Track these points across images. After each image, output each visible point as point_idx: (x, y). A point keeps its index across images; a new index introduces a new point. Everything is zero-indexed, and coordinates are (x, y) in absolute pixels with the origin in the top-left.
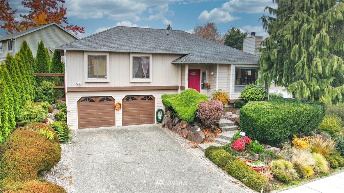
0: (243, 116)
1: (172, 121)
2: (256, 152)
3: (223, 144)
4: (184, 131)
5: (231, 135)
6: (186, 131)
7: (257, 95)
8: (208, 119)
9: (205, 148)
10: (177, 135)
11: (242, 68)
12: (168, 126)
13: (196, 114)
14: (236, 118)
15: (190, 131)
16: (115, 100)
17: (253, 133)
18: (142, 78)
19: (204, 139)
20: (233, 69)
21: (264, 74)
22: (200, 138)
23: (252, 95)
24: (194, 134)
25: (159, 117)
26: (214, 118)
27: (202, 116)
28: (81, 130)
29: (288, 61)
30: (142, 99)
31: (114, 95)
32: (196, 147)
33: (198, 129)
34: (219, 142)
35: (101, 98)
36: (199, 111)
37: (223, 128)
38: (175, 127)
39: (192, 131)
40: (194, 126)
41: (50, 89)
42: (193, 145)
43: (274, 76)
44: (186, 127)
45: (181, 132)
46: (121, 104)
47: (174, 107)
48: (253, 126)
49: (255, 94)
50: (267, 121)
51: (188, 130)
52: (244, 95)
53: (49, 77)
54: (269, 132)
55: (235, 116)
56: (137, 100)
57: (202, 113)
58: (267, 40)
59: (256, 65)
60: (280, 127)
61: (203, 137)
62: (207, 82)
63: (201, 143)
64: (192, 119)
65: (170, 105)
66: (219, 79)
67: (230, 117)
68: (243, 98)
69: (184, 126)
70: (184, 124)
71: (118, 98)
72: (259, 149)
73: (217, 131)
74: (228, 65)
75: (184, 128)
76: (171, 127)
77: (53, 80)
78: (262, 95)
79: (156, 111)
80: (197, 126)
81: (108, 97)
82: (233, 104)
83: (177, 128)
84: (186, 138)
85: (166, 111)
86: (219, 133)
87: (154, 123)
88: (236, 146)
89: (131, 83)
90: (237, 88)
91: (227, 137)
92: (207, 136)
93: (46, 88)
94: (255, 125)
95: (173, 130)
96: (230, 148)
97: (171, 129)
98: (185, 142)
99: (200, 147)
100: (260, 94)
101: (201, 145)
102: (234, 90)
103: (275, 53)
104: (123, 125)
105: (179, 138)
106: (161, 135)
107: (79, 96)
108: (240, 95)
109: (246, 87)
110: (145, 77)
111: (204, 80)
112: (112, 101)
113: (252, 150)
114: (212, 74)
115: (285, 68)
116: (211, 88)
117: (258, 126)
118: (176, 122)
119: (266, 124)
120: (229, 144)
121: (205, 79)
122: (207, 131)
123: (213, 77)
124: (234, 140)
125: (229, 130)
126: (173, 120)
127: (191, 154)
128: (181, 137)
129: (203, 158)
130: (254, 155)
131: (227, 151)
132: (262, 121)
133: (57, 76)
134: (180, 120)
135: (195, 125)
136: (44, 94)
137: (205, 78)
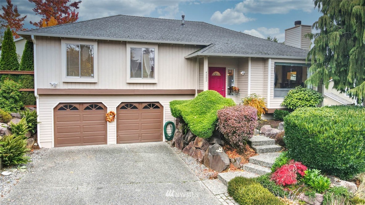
0: (291, 128)
1: (184, 138)
2: (317, 190)
3: (258, 174)
4: (199, 152)
5: (271, 159)
6: (202, 151)
7: (307, 101)
8: (234, 132)
9: (228, 180)
10: (190, 158)
11: (285, 65)
12: (179, 144)
13: (216, 126)
14: (277, 133)
15: (207, 151)
16: (107, 108)
17: (309, 156)
18: (144, 77)
19: (228, 166)
20: (271, 65)
21: (319, 69)
22: (222, 163)
23: (301, 102)
24: (213, 156)
25: (168, 133)
26: (243, 132)
27: (225, 128)
28: (57, 148)
29: (357, 49)
30: (145, 107)
31: (105, 101)
32: (216, 178)
33: (220, 149)
34: (251, 170)
35: (88, 105)
36: (219, 120)
37: (257, 148)
38: (187, 147)
39: (210, 151)
40: (213, 144)
41: (12, 91)
42: (211, 173)
43: (333, 72)
44: (203, 146)
45: (196, 154)
46: (115, 113)
47: (184, 116)
48: (310, 145)
49: (305, 100)
50: (336, 136)
51: (205, 151)
52: (288, 101)
53: (17, 75)
54: (340, 156)
55: (275, 131)
56: (137, 108)
57: (224, 124)
58: (322, 20)
59: (304, 60)
60: (358, 147)
61: (227, 162)
62: (235, 85)
63: (224, 170)
64: (210, 134)
65: (180, 114)
66: (252, 79)
67: (269, 133)
68: (287, 106)
69: (200, 144)
70: (199, 142)
71: (112, 104)
72: (323, 185)
73: (248, 152)
74: (264, 60)
75: (199, 148)
76: (183, 146)
77: (22, 80)
78: (316, 101)
79: (164, 124)
80: (217, 145)
81: (98, 104)
82: (271, 115)
83: (191, 148)
84: (202, 162)
85: (177, 125)
86: (251, 156)
87: (162, 140)
88: (281, 177)
89: (129, 85)
90: (278, 93)
91: (264, 162)
92: (233, 160)
93: (7, 89)
94: (313, 142)
95: (185, 150)
96: (270, 181)
97: (183, 150)
98: (199, 168)
99: (220, 177)
100: (313, 100)
101: (223, 175)
102: (273, 96)
103: (336, 37)
104: (117, 143)
105: (191, 163)
106: (166, 157)
107: (56, 101)
108: (282, 102)
109: (290, 91)
110: (149, 76)
111: (230, 82)
112: (103, 109)
113: (309, 185)
114: (241, 73)
115: (352, 59)
116: (240, 93)
117: (320, 144)
118: (188, 140)
119: (333, 140)
120: (268, 174)
121: (232, 81)
122: (233, 152)
123: (243, 77)
124: (276, 168)
125: (267, 152)
126: (185, 136)
127: (205, 189)
128: (194, 160)
129: (225, 198)
130: (313, 196)
131: (265, 186)
132: (326, 134)
133: (29, 74)
134: (194, 137)
135: (214, 142)
136: (5, 97)
137: (233, 79)
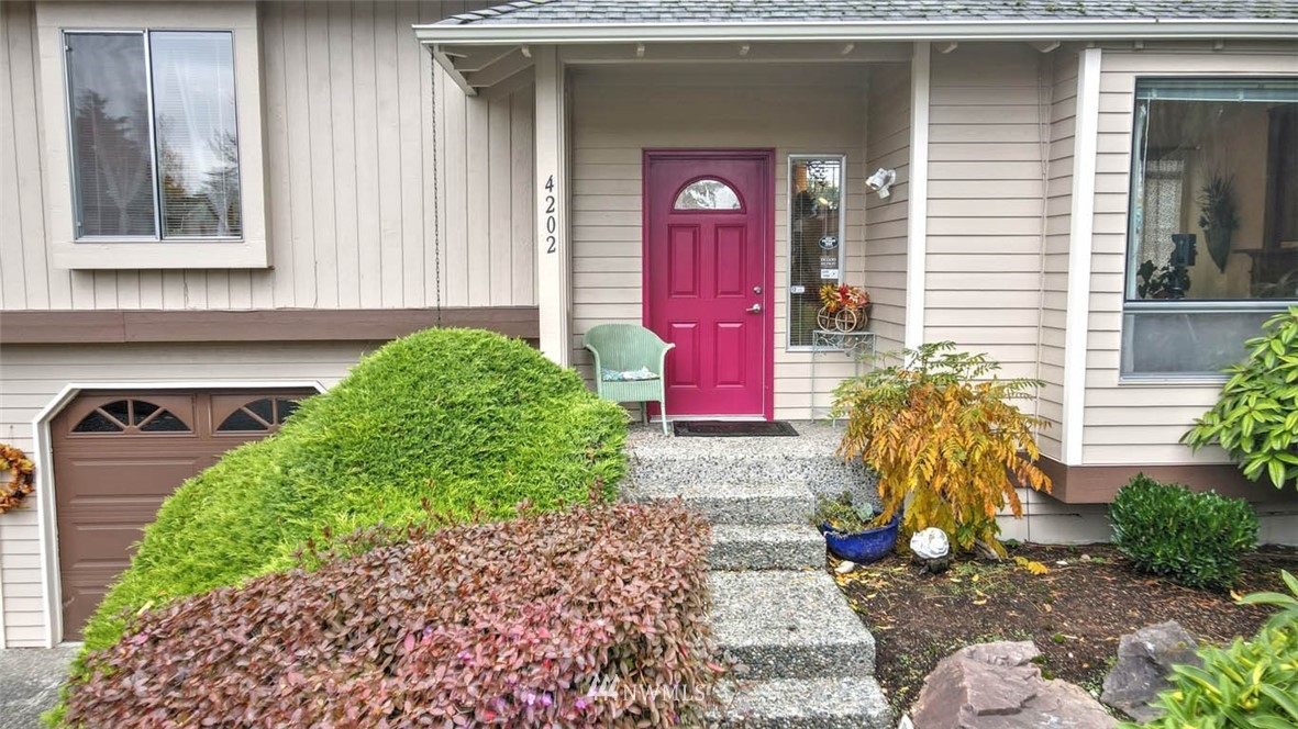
11: (1241, 97)
18: (166, 230)
20: (1098, 100)
30: (236, 422)
56: (184, 427)
90: (1160, 339)
102: (1116, 360)
104: (70, 633)
114: (874, 182)
121: (828, 241)
137: (831, 232)
